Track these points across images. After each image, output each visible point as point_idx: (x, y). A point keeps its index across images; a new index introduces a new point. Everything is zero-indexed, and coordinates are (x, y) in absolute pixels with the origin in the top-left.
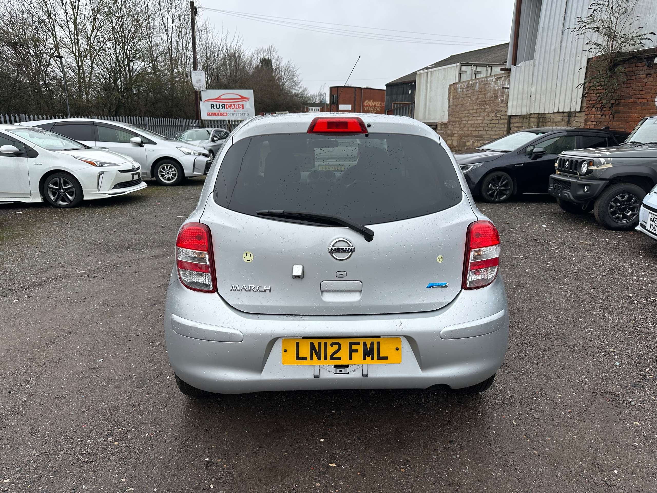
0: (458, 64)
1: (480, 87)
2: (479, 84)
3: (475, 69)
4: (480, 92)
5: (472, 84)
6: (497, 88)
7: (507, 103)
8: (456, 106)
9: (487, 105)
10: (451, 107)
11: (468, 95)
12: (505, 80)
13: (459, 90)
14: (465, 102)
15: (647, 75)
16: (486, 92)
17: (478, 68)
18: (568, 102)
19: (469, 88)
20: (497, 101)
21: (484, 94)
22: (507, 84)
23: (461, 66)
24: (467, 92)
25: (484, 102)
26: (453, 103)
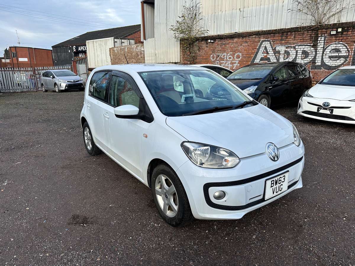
0: (112, 38)
1: (128, 50)
2: (127, 48)
3: (121, 41)
4: (129, 52)
5: (123, 48)
6: (137, 51)
7: (144, 58)
8: (115, 59)
9: (133, 59)
10: (112, 60)
11: (122, 54)
12: (141, 47)
13: (116, 51)
14: (121, 57)
15: (206, 47)
16: (132, 53)
17: (122, 40)
18: (174, 58)
19: (122, 50)
20: (139, 57)
21: (131, 54)
22: (142, 49)
23: (114, 39)
24: (121, 52)
25: (131, 58)
26: (113, 57)
